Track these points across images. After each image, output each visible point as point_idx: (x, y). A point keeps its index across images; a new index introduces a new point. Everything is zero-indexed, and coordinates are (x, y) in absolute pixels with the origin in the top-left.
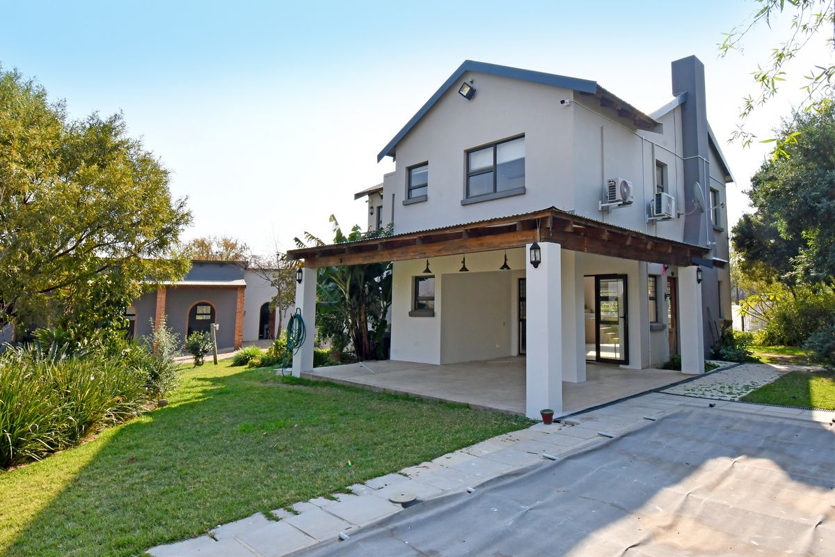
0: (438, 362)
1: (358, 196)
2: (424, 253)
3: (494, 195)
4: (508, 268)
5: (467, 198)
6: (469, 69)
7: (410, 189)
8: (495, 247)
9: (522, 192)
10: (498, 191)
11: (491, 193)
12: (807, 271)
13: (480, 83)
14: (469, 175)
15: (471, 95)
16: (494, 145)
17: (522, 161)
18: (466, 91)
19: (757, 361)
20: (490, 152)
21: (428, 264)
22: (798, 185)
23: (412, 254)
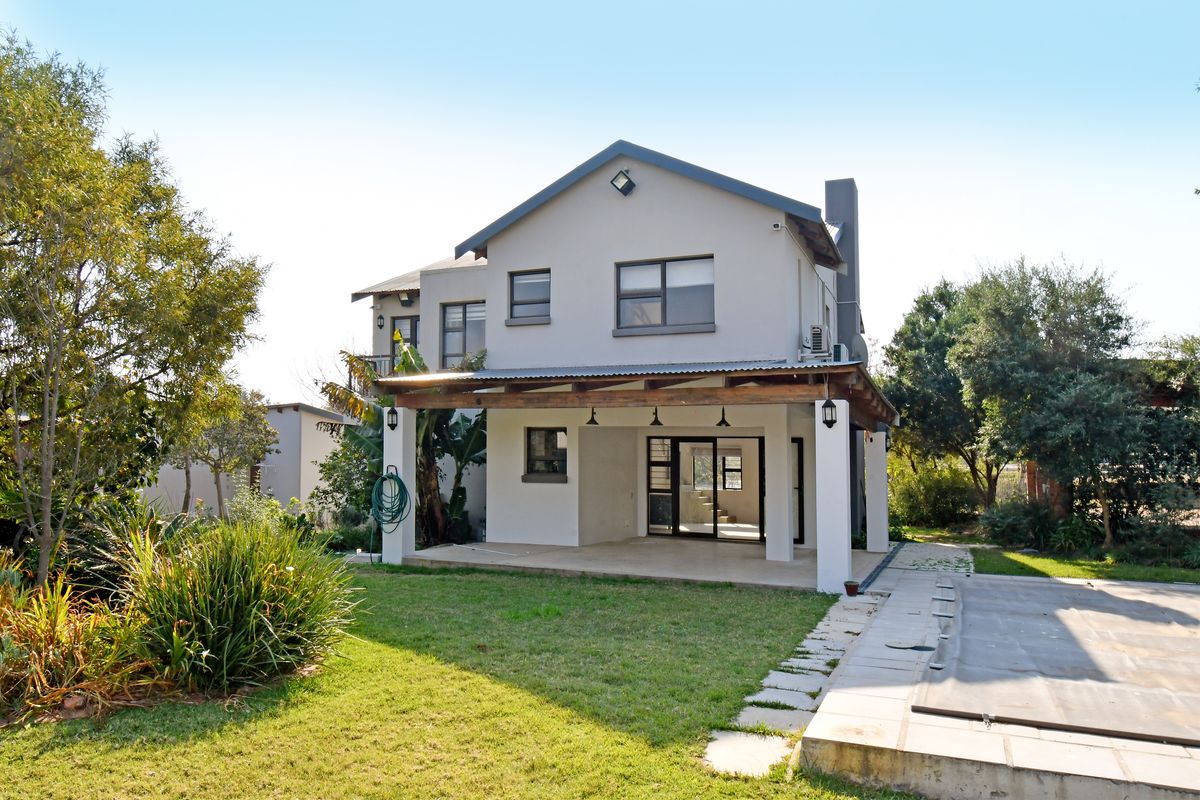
0: (575, 543)
1: (357, 296)
2: (645, 401)
3: (665, 328)
4: (728, 425)
5: (618, 328)
6: (621, 152)
7: (513, 304)
8: (761, 400)
9: (710, 328)
10: (668, 322)
11: (659, 326)
12: (994, 444)
13: (639, 173)
14: (621, 296)
15: (628, 189)
16: (663, 263)
17: (710, 289)
18: (622, 182)
19: (912, 541)
20: (657, 270)
21: (593, 413)
22: (994, 351)
23: (621, 400)
